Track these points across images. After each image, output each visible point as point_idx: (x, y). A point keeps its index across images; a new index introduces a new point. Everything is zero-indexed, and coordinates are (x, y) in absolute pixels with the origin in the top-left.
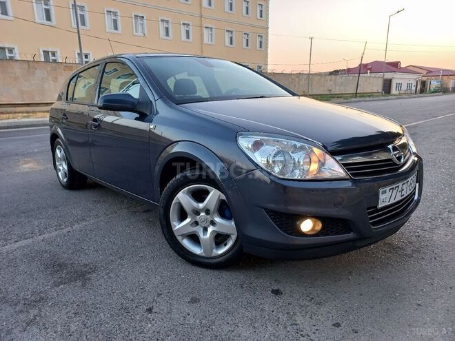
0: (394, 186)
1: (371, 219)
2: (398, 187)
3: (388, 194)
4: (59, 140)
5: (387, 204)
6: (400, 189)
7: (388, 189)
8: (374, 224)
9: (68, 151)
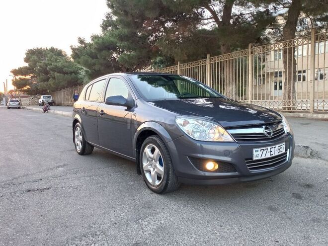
0: (264, 148)
1: (249, 166)
2: (267, 149)
3: (260, 153)
4: (78, 123)
5: (260, 158)
6: (269, 150)
7: (259, 149)
8: (250, 169)
9: (84, 130)
